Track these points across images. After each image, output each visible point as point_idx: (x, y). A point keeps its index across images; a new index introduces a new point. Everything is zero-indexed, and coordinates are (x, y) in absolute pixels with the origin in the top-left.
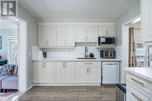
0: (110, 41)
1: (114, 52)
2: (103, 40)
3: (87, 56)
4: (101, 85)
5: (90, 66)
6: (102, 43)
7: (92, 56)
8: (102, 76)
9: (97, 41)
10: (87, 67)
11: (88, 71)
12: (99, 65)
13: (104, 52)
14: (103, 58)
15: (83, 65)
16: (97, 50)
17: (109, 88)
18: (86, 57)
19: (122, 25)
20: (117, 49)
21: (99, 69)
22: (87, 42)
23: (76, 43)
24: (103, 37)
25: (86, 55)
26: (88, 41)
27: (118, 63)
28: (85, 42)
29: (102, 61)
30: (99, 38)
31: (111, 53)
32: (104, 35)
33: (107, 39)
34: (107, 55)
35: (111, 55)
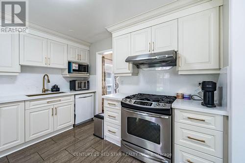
0: (84, 68)
1: (88, 82)
2: (75, 67)
3: (47, 90)
4: (74, 127)
5: (56, 105)
6: (74, 70)
7: (56, 89)
8: (75, 115)
9: (66, 67)
10: (52, 107)
12: (71, 100)
13: (77, 82)
14: (76, 90)
15: (45, 105)
16: (64, 79)
17: (85, 126)
18: (45, 92)
19: (97, 53)
20: (91, 78)
21: (70, 107)
22: (49, 66)
23: (22, 66)
24: (75, 63)
25: (44, 88)
26: (51, 66)
27: (93, 94)
28: (46, 66)
29: (75, 95)
30: (69, 63)
31: (85, 83)
32: (76, 60)
33: (80, 65)
34: (80, 87)
35: (85, 87)
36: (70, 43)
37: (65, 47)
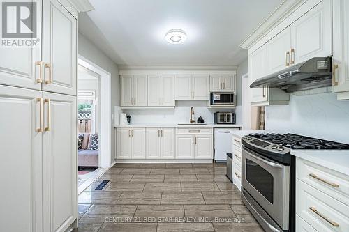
0: (227, 98)
1: (233, 114)
2: (217, 97)
3: (194, 121)
4: (213, 162)
5: (196, 135)
6: (215, 101)
7: (201, 121)
8: (214, 150)
9: (208, 98)
10: (193, 136)
11: (195, 141)
12: (210, 133)
13: (219, 115)
15: (187, 133)
16: (208, 111)
18: (192, 122)
21: (209, 140)
22: (193, 99)
23: (177, 102)
24: (216, 93)
25: (191, 119)
28: (191, 99)
29: (214, 128)
30: (212, 94)
31: (229, 116)
32: (219, 89)
33: (222, 96)
34: (222, 120)
35: (228, 120)
36: (212, 73)
37: (208, 78)
